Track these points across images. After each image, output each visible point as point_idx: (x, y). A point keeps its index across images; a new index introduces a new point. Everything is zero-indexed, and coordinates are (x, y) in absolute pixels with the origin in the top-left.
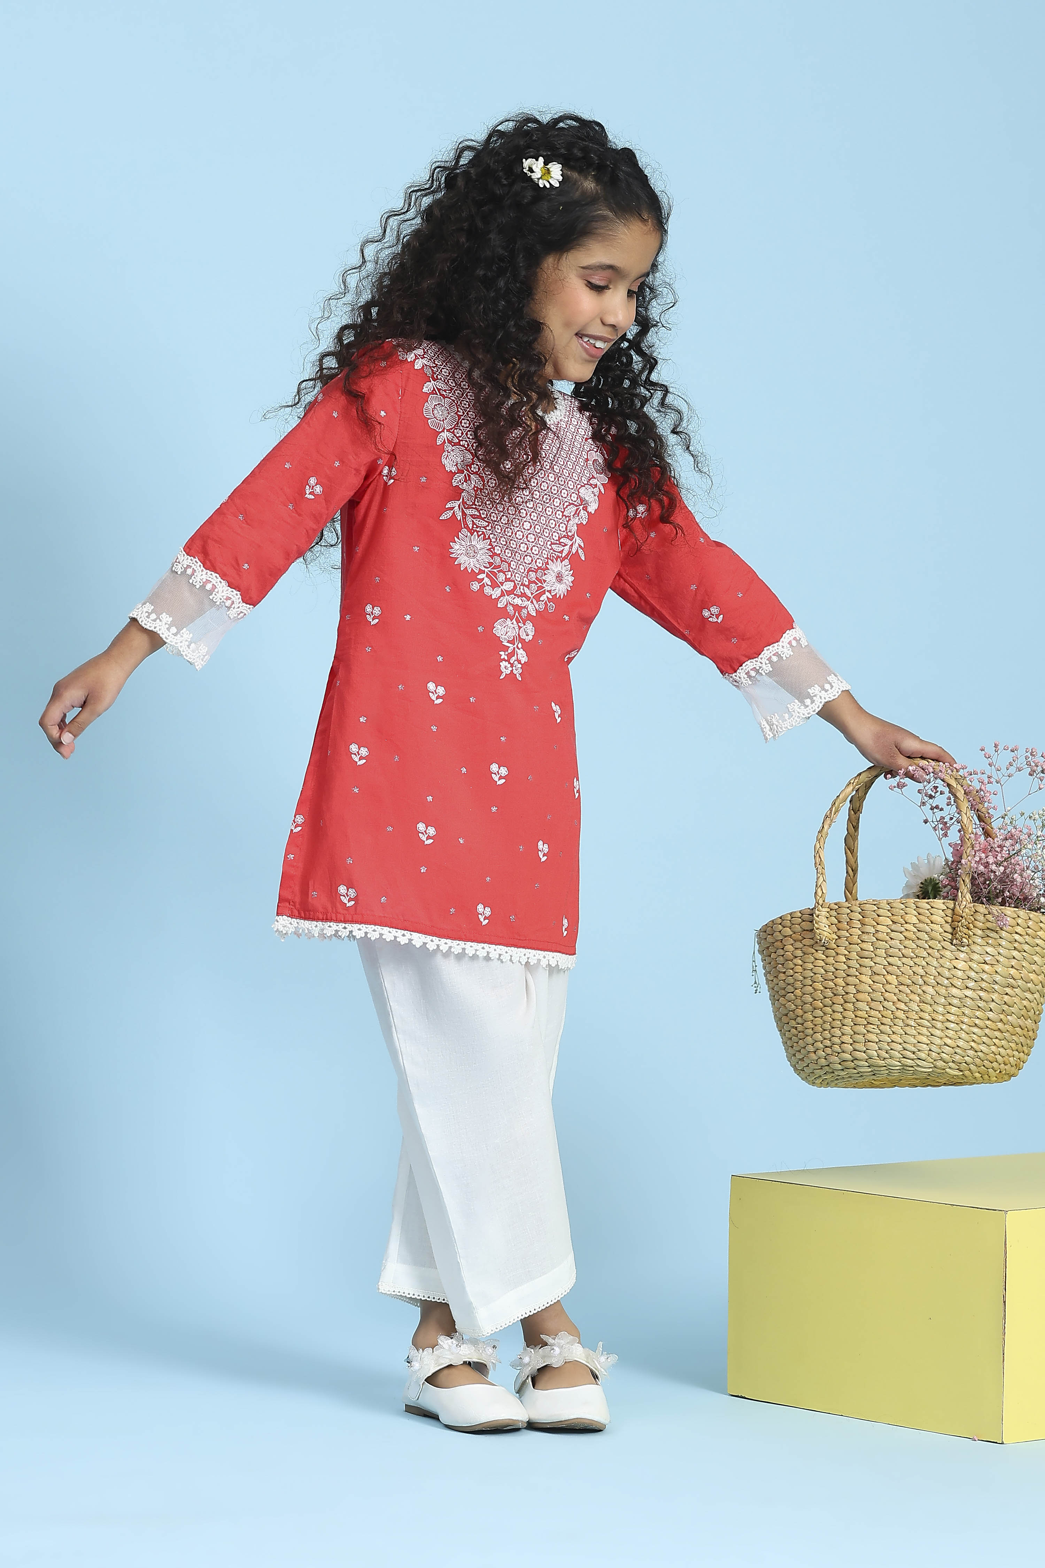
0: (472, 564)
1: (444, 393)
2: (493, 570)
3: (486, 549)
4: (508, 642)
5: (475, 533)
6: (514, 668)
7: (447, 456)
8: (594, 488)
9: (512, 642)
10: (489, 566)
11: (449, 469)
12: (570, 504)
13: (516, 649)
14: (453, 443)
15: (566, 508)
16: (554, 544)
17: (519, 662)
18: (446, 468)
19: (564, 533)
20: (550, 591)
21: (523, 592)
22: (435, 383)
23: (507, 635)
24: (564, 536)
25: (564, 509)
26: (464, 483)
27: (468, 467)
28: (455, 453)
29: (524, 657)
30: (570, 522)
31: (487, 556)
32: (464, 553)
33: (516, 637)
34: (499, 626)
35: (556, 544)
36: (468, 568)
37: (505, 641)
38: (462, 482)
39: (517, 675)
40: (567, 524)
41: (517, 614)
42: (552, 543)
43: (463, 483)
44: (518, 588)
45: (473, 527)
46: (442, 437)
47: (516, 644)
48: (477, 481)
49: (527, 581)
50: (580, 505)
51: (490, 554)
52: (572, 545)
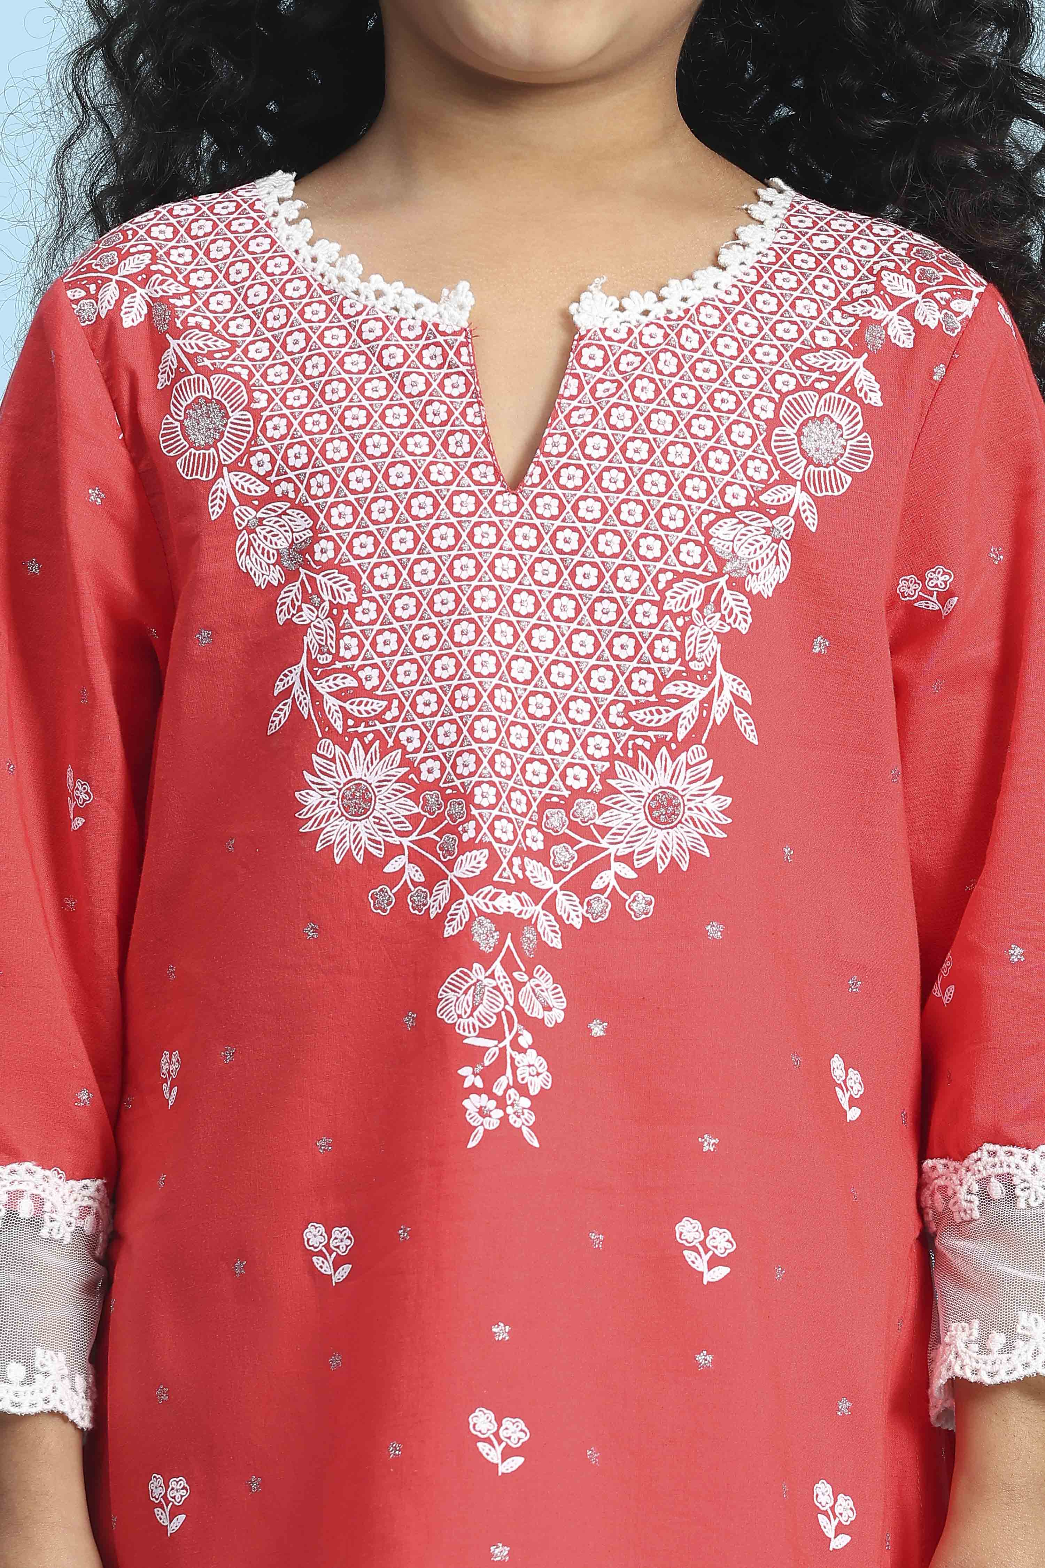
0: (364, 836)
1: (207, 362)
2: (423, 836)
3: (395, 779)
4: (483, 1034)
5: (356, 742)
6: (509, 1110)
7: (250, 544)
8: (772, 518)
9: (496, 1033)
10: (411, 828)
11: (262, 580)
12: (679, 577)
13: (509, 1050)
14: (255, 498)
15: (666, 589)
16: (639, 706)
17: (523, 1090)
18: (256, 580)
19: (675, 667)
20: (627, 859)
21: (521, 876)
22: (181, 342)
23: (476, 1013)
24: (677, 675)
25: (662, 593)
26: (304, 606)
27: (307, 556)
28: (268, 529)
29: (538, 1074)
30: (695, 631)
31: (402, 801)
32: (337, 810)
33: (508, 1014)
34: (451, 994)
35: (649, 704)
36: (355, 853)
37: (473, 1034)
38: (297, 604)
39: (525, 1130)
40: (683, 636)
41: (509, 942)
42: (629, 707)
43: (300, 609)
44: (505, 865)
45: (345, 726)
46: (219, 493)
47: (509, 1037)
48: (335, 587)
49: (540, 837)
50: (715, 576)
51: (408, 792)
52: (709, 699)
